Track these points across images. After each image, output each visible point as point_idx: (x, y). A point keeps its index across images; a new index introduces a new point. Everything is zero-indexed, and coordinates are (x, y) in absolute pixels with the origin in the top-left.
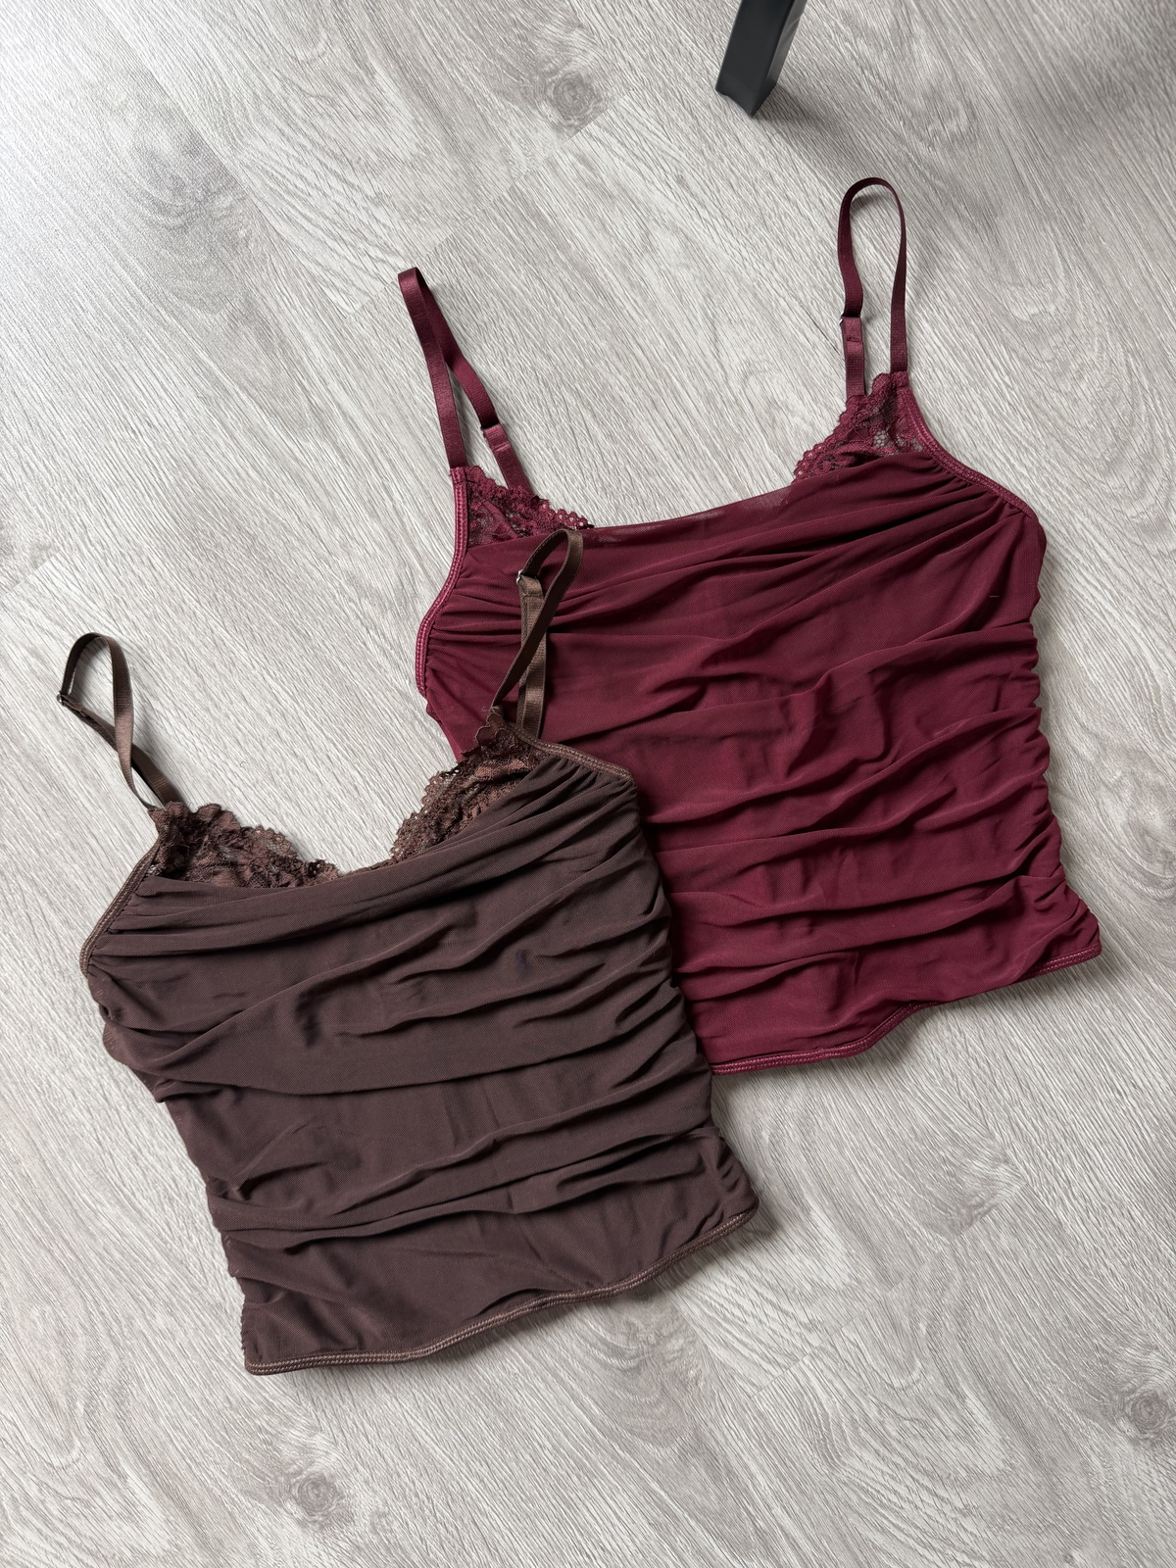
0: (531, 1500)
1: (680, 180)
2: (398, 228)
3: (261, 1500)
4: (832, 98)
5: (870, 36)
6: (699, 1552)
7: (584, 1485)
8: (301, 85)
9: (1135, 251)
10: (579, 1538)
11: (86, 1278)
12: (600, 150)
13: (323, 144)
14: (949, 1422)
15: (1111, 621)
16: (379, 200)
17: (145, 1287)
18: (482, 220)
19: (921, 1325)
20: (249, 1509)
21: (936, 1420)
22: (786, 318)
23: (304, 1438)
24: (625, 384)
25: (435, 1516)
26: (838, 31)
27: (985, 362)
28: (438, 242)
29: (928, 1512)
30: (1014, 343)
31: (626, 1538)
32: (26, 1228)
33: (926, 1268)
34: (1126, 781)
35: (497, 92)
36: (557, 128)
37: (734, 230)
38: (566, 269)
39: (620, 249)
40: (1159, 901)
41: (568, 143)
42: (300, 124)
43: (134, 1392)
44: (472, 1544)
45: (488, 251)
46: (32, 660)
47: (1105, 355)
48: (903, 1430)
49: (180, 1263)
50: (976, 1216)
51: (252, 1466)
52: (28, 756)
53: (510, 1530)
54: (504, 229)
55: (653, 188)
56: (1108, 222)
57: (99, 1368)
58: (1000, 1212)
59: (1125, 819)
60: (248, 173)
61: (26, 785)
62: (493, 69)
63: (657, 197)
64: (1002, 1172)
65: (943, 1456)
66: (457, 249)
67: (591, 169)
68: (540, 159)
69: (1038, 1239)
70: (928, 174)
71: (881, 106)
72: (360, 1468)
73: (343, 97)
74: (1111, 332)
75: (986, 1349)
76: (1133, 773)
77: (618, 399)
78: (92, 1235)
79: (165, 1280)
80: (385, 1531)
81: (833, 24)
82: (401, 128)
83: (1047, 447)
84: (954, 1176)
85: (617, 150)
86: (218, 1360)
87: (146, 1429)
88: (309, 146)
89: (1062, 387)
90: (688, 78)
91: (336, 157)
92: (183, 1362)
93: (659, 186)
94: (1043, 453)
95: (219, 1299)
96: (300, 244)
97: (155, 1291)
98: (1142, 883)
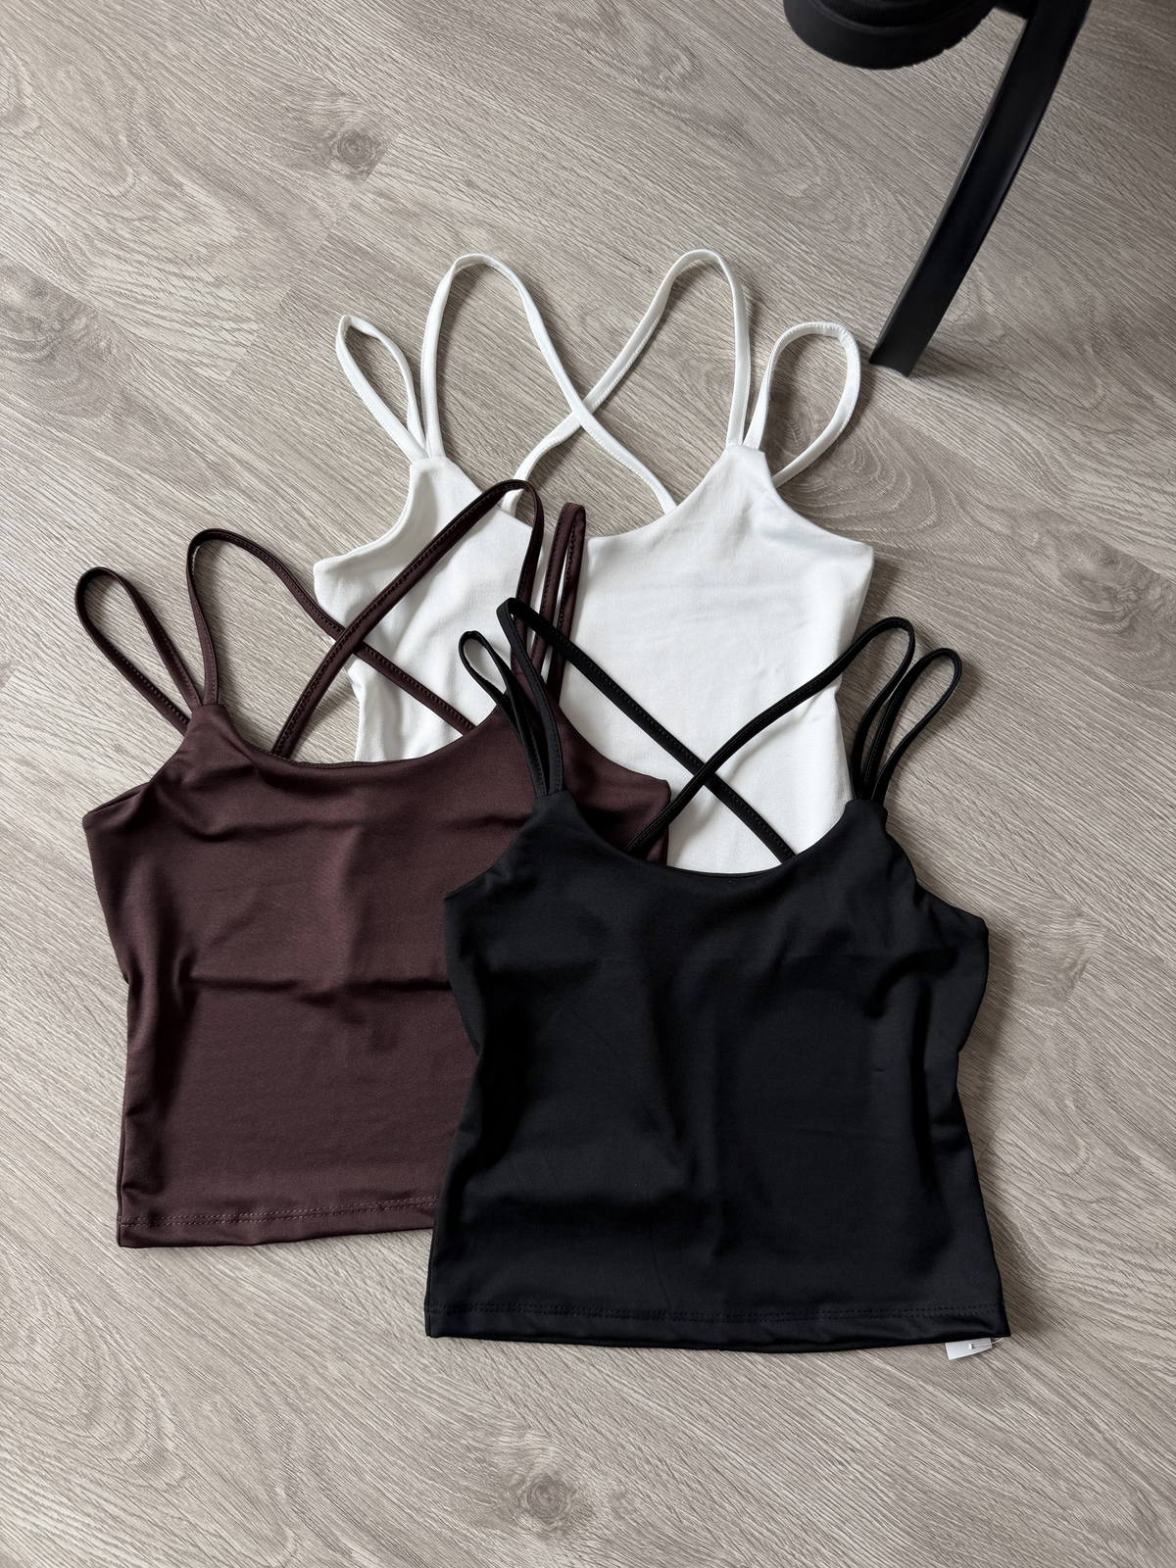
0: (762, 1424)
1: (469, 184)
2: (243, 299)
3: (494, 1527)
4: (572, 80)
5: (585, 24)
6: (948, 1417)
7: (810, 1388)
8: (122, 215)
9: (867, 114)
10: (825, 1447)
11: (246, 1351)
12: (394, 182)
13: (156, 254)
14: (1132, 1190)
15: (974, 412)
16: (218, 283)
17: (308, 1340)
18: (313, 269)
19: (1067, 1102)
20: (484, 1540)
21: (1121, 1193)
22: (599, 262)
23: (515, 1443)
24: (482, 358)
25: (674, 1478)
26: (557, 29)
27: (780, 240)
28: (280, 299)
29: (1153, 1291)
30: (798, 217)
31: (871, 1430)
32: (172, 1322)
33: (1049, 1044)
34: (1045, 540)
35: (291, 166)
36: (350, 177)
37: (528, 207)
38: (398, 284)
39: (438, 254)
40: (1120, 633)
41: (364, 186)
42: (132, 245)
43: (330, 1456)
44: (721, 1494)
45: (326, 292)
46: (23, 769)
47: (877, 201)
48: (1093, 1215)
49: (334, 1303)
50: (1074, 978)
51: (474, 1492)
52: (43, 858)
53: (753, 1464)
54: (333, 270)
55: (448, 196)
56: (836, 100)
57: (288, 1443)
58: (1095, 965)
59: (1059, 573)
60: (99, 298)
61: (49, 886)
62: (281, 149)
63: (454, 203)
64: (1080, 926)
65: (1143, 1227)
66: (299, 299)
67: (391, 200)
68: (345, 206)
69: (1141, 978)
70: (673, 112)
71: (613, 73)
72: (582, 1453)
73: (162, 213)
74: (875, 183)
75: (1138, 1104)
76: (1048, 532)
77: (480, 373)
78: (239, 1305)
79: (325, 1325)
80: (628, 1512)
81: (551, 25)
82: (219, 220)
83: (859, 289)
84: (1038, 946)
85: (409, 179)
86: (404, 1391)
87: (354, 1492)
88: (145, 260)
89: (853, 238)
90: (447, 104)
91: (170, 261)
92: (369, 1406)
93: (453, 194)
94: (858, 294)
95: (385, 1325)
96: (162, 339)
97: (319, 1341)
98: (1098, 623)
